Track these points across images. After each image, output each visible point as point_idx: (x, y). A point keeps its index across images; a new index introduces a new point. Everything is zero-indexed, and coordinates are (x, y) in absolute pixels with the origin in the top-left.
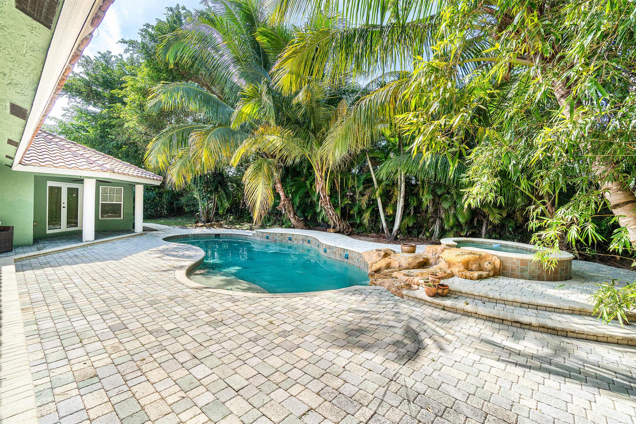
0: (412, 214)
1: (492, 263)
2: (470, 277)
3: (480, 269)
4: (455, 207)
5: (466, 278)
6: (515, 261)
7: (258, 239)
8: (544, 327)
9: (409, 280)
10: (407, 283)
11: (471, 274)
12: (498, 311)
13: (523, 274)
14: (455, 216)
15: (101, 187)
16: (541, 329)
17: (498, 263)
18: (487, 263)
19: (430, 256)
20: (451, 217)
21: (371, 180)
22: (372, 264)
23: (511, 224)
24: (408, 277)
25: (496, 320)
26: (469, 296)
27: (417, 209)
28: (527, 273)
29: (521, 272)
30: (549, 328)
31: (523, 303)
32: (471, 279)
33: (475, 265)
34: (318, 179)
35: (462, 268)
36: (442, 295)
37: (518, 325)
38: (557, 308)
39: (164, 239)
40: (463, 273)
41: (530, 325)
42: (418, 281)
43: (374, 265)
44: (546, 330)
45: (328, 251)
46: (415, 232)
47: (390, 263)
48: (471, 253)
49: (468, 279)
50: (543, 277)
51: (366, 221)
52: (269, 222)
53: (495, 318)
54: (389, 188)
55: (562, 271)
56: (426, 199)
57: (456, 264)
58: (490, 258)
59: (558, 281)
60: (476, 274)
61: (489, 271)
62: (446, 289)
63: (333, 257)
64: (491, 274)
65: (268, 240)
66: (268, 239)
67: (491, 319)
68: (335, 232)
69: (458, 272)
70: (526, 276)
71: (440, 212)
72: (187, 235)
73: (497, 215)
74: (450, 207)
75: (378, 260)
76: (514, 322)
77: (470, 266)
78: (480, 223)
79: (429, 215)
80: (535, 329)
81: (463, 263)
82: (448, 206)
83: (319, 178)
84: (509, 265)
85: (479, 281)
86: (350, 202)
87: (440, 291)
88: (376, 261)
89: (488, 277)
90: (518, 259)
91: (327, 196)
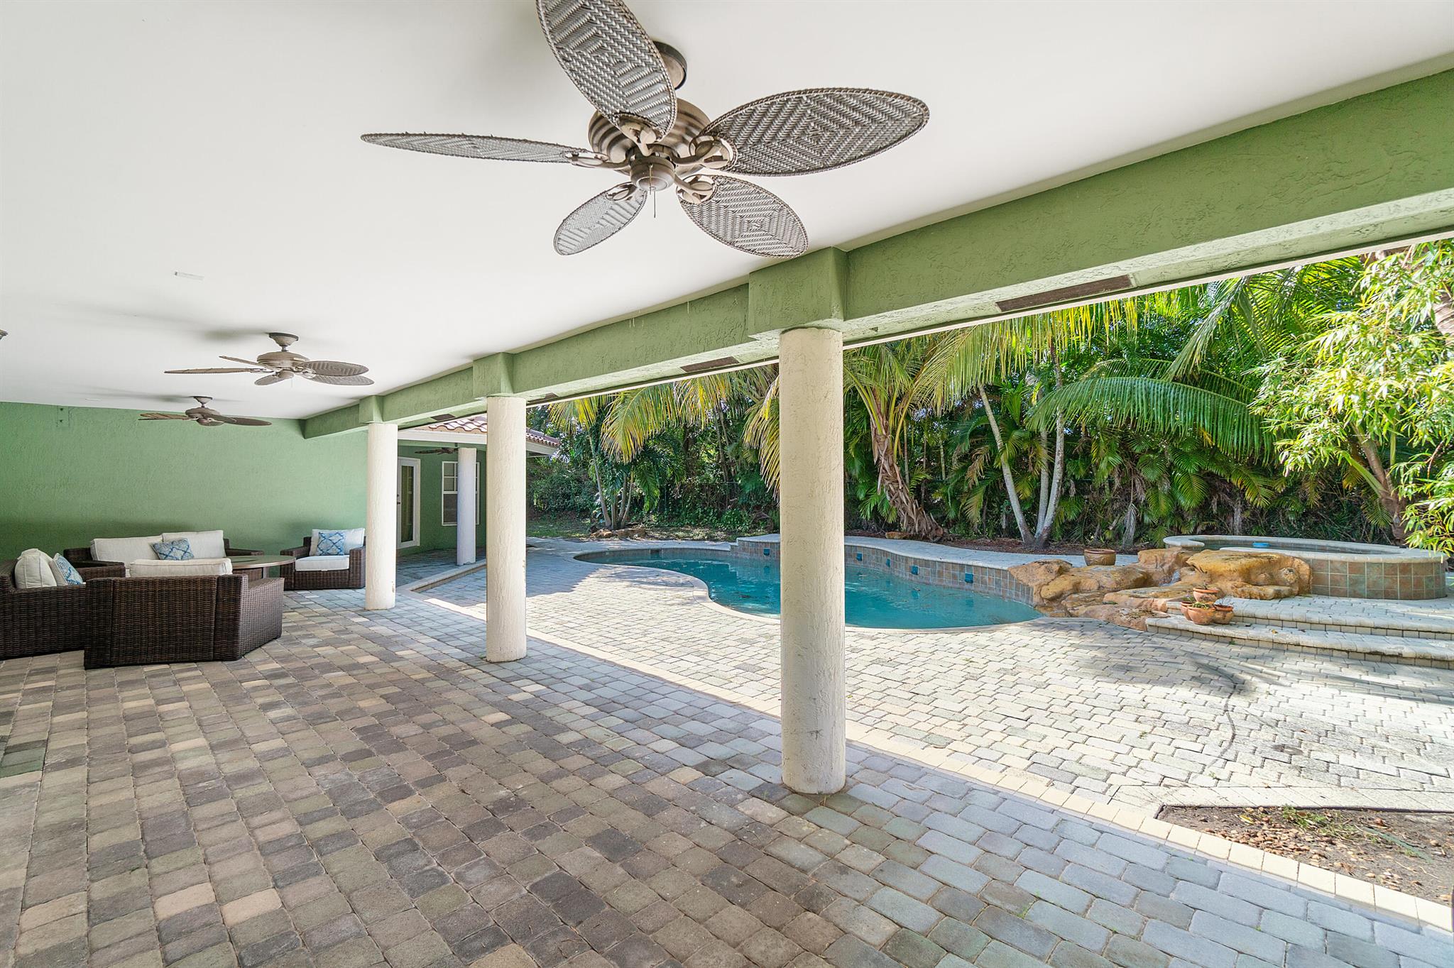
0: (1072, 495)
1: (1294, 570)
2: (1260, 595)
3: (1273, 581)
4: (1171, 479)
5: (1251, 598)
6: (1338, 565)
7: (746, 556)
8: (1424, 658)
9: (1145, 603)
10: (1143, 608)
11: (1261, 590)
12: (1333, 640)
13: (1356, 589)
14: (1171, 495)
15: (443, 462)
16: (1418, 662)
17: (1305, 569)
18: (1286, 571)
19: (1151, 568)
20: (1162, 499)
21: (987, 430)
22: (1040, 586)
23: (1292, 508)
24: (1142, 600)
25: (1335, 653)
26: (1272, 622)
27: (1083, 486)
28: (1364, 587)
29: (1351, 585)
30: (1432, 660)
31: (1377, 628)
32: (1261, 599)
33: (1263, 576)
34: (879, 432)
35: (1239, 582)
36: (1223, 622)
37: (1378, 657)
38: (1439, 632)
39: (577, 558)
40: (1244, 588)
41: (1400, 656)
42: (1164, 605)
43: (1045, 588)
44: (1429, 663)
45: (922, 571)
46: (1078, 532)
47: (1079, 583)
48: (1249, 556)
49: (1256, 598)
50: (1395, 593)
51: (974, 514)
52: (741, 523)
53: (1333, 649)
54: (1026, 446)
55: (1430, 581)
56: (1107, 463)
57: (1225, 574)
58: (1289, 563)
59: (1423, 599)
60: (1270, 590)
61: (1291, 585)
62: (1229, 611)
63: (936, 582)
64: (1296, 590)
65: (769, 558)
66: (768, 555)
67: (1326, 652)
68: (904, 539)
69: (1232, 588)
70: (1361, 592)
71: (1135, 490)
72: (602, 552)
73: (1263, 489)
74: (1160, 478)
75: (1050, 579)
76: (1370, 653)
77: (1253, 577)
78: (1227, 511)
79: (1107, 496)
80: (1407, 661)
81: (1240, 573)
82: (1155, 476)
83: (881, 431)
84: (1328, 574)
85: (1277, 601)
86: (929, 477)
87: (1219, 616)
88: (1047, 581)
89: (1289, 596)
90: (1344, 563)
91: (895, 466)
